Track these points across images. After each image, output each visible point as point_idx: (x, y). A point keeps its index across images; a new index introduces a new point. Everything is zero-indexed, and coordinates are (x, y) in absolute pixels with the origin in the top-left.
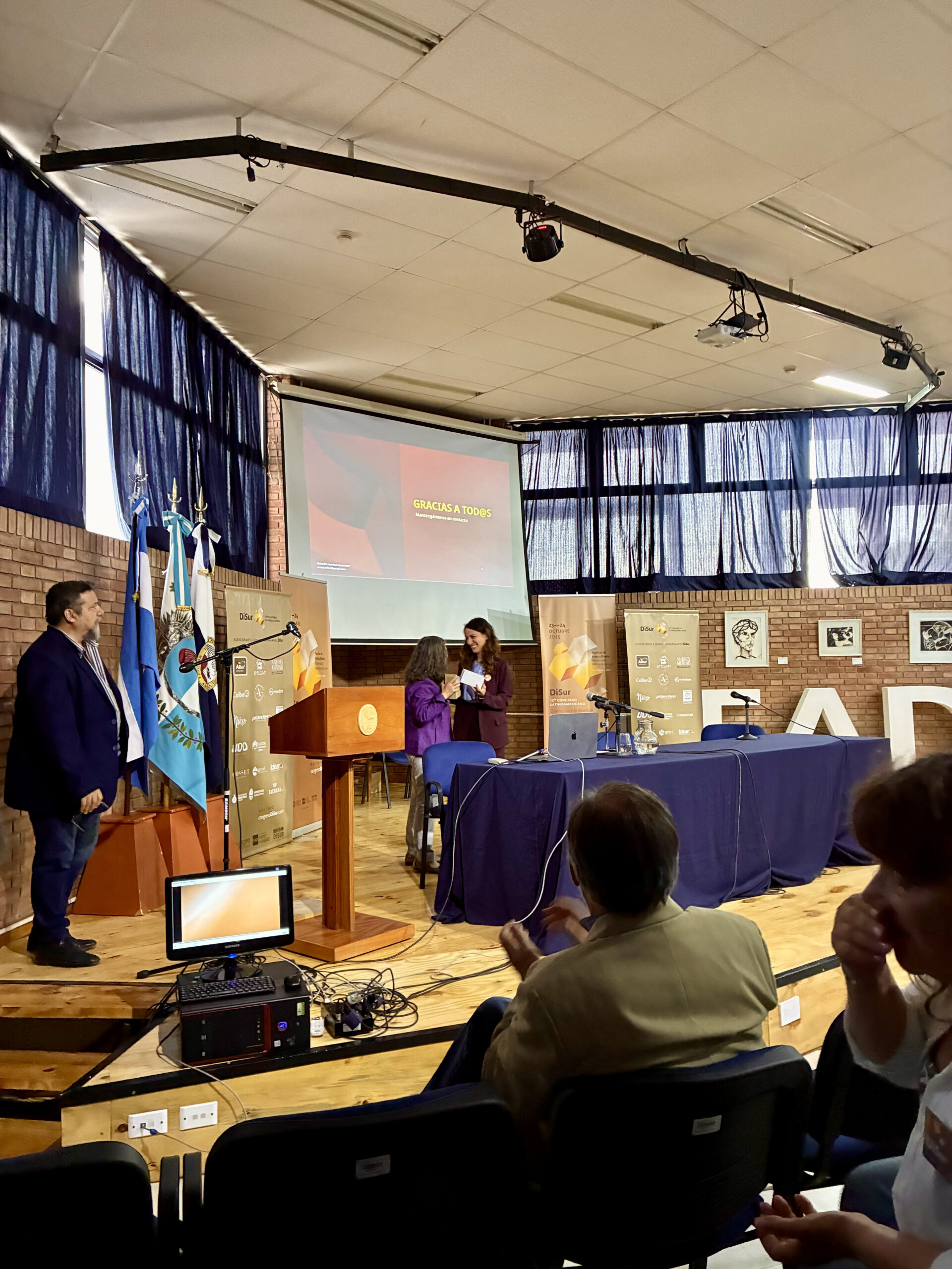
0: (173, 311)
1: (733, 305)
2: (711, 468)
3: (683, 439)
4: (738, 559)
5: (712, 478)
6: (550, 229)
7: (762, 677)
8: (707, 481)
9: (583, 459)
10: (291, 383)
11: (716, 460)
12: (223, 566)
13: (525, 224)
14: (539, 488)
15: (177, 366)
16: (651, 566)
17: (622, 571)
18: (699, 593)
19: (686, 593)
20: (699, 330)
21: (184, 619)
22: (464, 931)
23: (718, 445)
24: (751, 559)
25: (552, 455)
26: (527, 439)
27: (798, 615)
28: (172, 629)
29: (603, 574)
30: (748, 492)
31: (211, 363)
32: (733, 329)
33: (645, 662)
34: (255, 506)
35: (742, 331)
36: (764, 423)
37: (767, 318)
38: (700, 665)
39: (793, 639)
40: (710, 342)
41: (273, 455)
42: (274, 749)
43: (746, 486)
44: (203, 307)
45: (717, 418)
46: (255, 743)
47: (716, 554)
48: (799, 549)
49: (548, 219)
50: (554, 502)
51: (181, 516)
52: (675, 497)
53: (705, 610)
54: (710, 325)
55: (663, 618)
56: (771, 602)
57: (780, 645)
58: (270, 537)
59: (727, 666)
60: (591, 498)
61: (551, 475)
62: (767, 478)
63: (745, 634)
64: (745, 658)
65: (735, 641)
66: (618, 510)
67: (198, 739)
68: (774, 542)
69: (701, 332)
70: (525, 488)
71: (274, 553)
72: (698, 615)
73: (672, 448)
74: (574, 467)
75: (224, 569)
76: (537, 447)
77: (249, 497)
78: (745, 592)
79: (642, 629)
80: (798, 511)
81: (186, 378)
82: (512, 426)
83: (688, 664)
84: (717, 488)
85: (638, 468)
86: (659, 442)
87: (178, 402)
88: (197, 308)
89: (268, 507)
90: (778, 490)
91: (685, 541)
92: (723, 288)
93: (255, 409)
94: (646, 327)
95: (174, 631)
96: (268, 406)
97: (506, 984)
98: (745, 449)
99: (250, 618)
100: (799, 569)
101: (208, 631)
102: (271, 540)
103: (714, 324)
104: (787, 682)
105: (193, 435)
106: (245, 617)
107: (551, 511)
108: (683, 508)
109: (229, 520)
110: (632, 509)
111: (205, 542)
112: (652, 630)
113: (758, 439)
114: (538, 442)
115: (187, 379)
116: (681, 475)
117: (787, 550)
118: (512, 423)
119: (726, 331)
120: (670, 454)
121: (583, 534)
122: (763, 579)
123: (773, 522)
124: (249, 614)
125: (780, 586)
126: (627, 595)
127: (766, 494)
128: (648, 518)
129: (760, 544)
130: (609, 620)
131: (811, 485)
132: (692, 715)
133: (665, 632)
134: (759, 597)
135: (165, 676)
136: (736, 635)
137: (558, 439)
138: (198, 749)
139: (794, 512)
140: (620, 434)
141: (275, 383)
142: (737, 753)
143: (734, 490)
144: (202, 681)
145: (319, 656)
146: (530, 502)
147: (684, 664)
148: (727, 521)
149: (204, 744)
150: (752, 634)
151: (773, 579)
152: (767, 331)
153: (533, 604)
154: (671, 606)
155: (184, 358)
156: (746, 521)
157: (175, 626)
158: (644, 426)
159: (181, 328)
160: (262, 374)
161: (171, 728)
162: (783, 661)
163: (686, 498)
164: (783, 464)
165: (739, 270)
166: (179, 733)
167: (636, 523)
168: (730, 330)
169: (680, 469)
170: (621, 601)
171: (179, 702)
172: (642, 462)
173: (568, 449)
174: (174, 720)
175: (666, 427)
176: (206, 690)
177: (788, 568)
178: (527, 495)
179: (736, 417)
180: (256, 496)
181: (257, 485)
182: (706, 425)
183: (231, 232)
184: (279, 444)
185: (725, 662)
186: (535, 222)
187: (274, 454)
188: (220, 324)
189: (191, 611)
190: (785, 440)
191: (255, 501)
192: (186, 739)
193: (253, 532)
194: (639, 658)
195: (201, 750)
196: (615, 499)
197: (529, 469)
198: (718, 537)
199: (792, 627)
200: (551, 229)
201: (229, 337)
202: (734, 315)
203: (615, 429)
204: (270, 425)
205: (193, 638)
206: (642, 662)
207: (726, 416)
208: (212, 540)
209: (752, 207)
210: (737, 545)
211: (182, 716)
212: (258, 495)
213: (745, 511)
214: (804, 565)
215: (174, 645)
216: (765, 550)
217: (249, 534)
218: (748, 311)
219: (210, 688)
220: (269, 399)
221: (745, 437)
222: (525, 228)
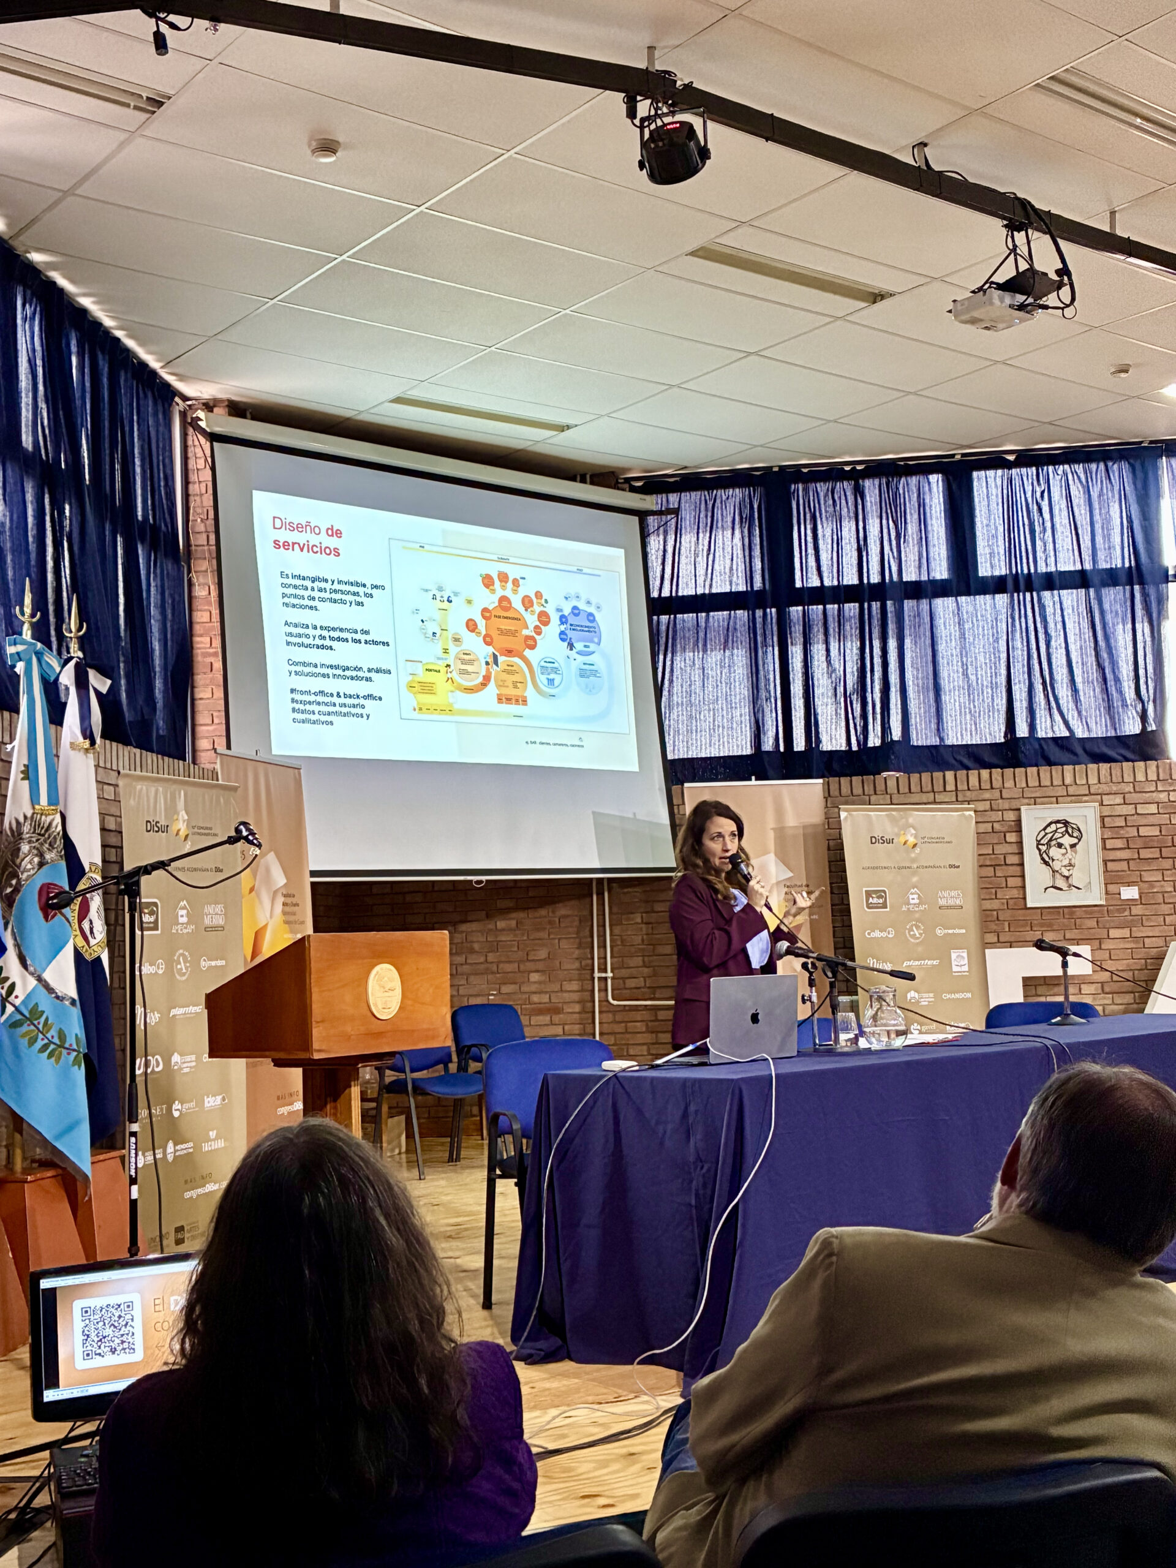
0: (19, 290)
1: (1013, 255)
2: (987, 551)
3: (935, 501)
4: (1041, 713)
5: (989, 569)
6: (686, 128)
7: (1092, 923)
8: (980, 575)
9: (757, 540)
10: (230, 414)
11: (995, 536)
12: (112, 740)
13: (643, 120)
14: (680, 594)
15: (28, 384)
16: (886, 728)
17: (833, 739)
18: (974, 774)
19: (950, 775)
20: (954, 301)
21: (47, 830)
22: (565, 1375)
23: (997, 510)
24: (1065, 711)
25: (701, 535)
26: (655, 508)
27: (1153, 809)
28: (25, 848)
29: (799, 744)
30: (1056, 592)
31: (87, 378)
32: (1013, 298)
33: (881, 901)
34: (169, 636)
35: (1030, 300)
36: (1079, 468)
37: (1074, 277)
38: (980, 905)
39: (1145, 853)
40: (973, 321)
41: (200, 542)
42: (217, 1049)
43: (1053, 582)
44: (72, 281)
45: (995, 461)
46: (176, 1058)
47: (1001, 703)
48: (1151, 691)
49: (682, 111)
50: (708, 617)
51: (39, 645)
52: (924, 604)
53: (986, 805)
54: (973, 292)
55: (911, 820)
56: (1104, 788)
57: (1124, 866)
58: (196, 690)
59: (1029, 905)
60: (774, 610)
61: (701, 571)
62: (1088, 566)
63: (1060, 846)
64: (1060, 889)
65: (1043, 859)
66: (822, 630)
67: (75, 1047)
68: (1105, 680)
69: (959, 304)
70: (655, 594)
71: (202, 718)
72: (972, 813)
73: (916, 516)
74: (741, 556)
75: (114, 744)
76: (673, 521)
77: (158, 617)
78: (1056, 770)
79: (873, 840)
80: (1146, 624)
81: (42, 405)
82: (629, 485)
83: (958, 902)
84: (998, 585)
85: (855, 554)
86: (893, 508)
87: (30, 448)
88: (62, 282)
89: (192, 636)
90: (1109, 585)
91: (944, 683)
92: (995, 227)
93: (167, 461)
94: (863, 300)
95: (30, 851)
96: (190, 455)
97: (644, 1457)
98: (1047, 516)
99: (165, 829)
100: (1152, 727)
101: (90, 853)
102: (198, 695)
103: (980, 289)
104: (1138, 932)
105: (57, 506)
106: (153, 827)
107: (701, 634)
108: (939, 622)
109: (122, 659)
110: (848, 628)
111: (83, 692)
112: (891, 841)
113: (1069, 497)
114: (676, 512)
115: (44, 406)
116: (933, 564)
117: (1130, 694)
118: (628, 480)
119: (1002, 300)
120: (912, 528)
121: (761, 673)
122: (1088, 746)
123: (1102, 643)
124: (163, 822)
125: (1120, 758)
126: (845, 781)
127: (1087, 595)
128: (877, 644)
129: (1080, 686)
130: (814, 826)
131: (1167, 576)
132: (969, 995)
133: (915, 846)
134: (1081, 778)
135: (13, 934)
136: (1043, 848)
137: (710, 506)
138: (74, 1064)
139: (1138, 626)
140: (822, 495)
141: (201, 414)
142: (1048, 1043)
143: (1030, 588)
144: (81, 942)
145: (289, 900)
146: (664, 618)
147: (951, 902)
148: (1018, 643)
149: (86, 1057)
150: (1073, 846)
151: (1106, 746)
152: (1073, 299)
153: (675, 802)
154: (924, 798)
155: (40, 371)
156: (1053, 643)
157: (30, 842)
158: (863, 479)
159: (33, 318)
160: (177, 399)
161: (25, 1028)
162: (1130, 893)
163: (944, 606)
164: (1116, 539)
165: (1020, 195)
166: (41, 1036)
167: (856, 651)
168: (1008, 298)
169: (931, 555)
170: (834, 791)
171: (40, 979)
172: (862, 543)
173: (730, 524)
174: (31, 1012)
175: (903, 480)
176: (88, 957)
177: (1132, 726)
178: (657, 606)
179: (1028, 459)
180: (170, 616)
181: (172, 596)
182: (975, 474)
183: (122, 145)
184: (211, 522)
185: (1025, 898)
186: (660, 117)
187: (201, 540)
188: (103, 310)
189: (58, 816)
190: (1117, 496)
191: (169, 625)
192: (52, 1047)
193: (165, 683)
194: (869, 894)
195: (80, 1067)
196: (817, 609)
197: (660, 561)
198: (1004, 672)
199: (1144, 831)
200: (690, 128)
201: (119, 334)
202: (1014, 273)
203: (812, 486)
204: (194, 489)
205: (63, 863)
206: (875, 901)
207: (1011, 458)
208: (96, 690)
209: (1038, 85)
210: (1038, 687)
211: (45, 1003)
212: (173, 614)
213: (1051, 625)
214: (1160, 719)
215: (29, 877)
216: (1090, 695)
217: (158, 684)
218: (1038, 266)
219: (95, 955)
220: (190, 443)
221: (1046, 494)
222: (642, 128)
